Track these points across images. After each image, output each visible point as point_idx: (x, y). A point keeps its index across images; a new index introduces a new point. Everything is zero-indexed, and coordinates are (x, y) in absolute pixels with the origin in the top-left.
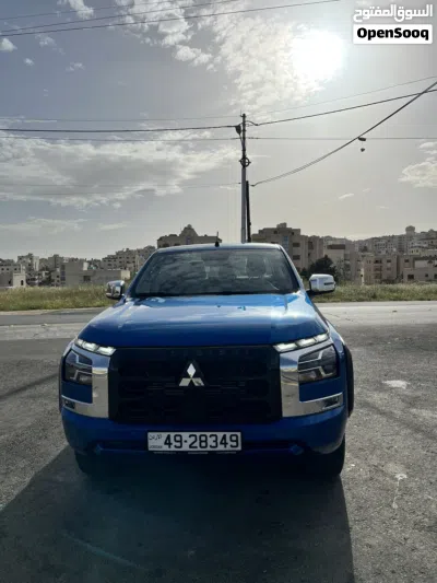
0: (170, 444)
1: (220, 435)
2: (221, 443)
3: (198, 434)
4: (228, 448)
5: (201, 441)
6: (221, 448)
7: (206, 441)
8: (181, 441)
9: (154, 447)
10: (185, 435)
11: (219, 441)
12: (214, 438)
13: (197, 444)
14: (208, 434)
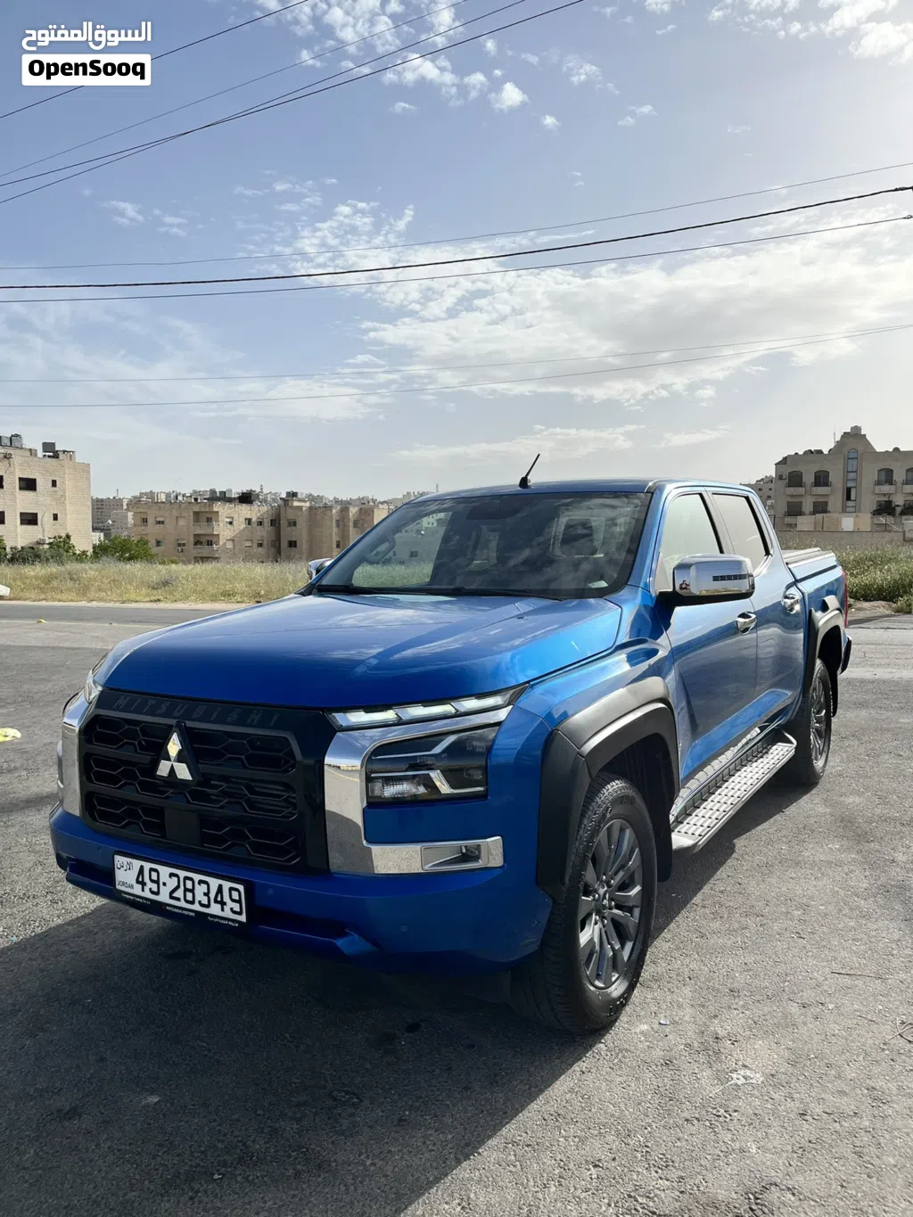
0: (143, 884)
1: (214, 883)
2: (216, 901)
3: (182, 874)
4: (227, 913)
5: (186, 890)
6: (215, 909)
7: (192, 891)
8: (157, 882)
9: (124, 884)
10: (165, 871)
11: (212, 896)
12: (204, 887)
13: (179, 893)
14: (197, 877)
